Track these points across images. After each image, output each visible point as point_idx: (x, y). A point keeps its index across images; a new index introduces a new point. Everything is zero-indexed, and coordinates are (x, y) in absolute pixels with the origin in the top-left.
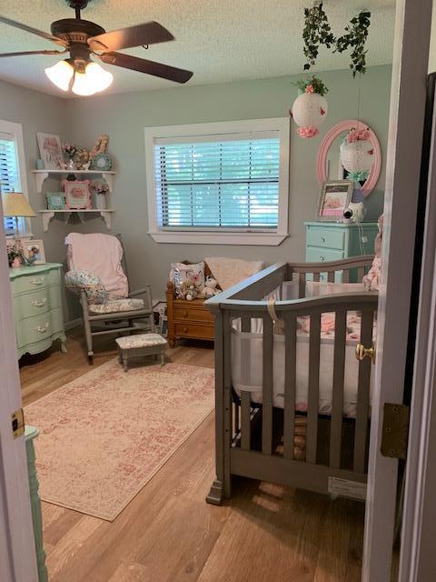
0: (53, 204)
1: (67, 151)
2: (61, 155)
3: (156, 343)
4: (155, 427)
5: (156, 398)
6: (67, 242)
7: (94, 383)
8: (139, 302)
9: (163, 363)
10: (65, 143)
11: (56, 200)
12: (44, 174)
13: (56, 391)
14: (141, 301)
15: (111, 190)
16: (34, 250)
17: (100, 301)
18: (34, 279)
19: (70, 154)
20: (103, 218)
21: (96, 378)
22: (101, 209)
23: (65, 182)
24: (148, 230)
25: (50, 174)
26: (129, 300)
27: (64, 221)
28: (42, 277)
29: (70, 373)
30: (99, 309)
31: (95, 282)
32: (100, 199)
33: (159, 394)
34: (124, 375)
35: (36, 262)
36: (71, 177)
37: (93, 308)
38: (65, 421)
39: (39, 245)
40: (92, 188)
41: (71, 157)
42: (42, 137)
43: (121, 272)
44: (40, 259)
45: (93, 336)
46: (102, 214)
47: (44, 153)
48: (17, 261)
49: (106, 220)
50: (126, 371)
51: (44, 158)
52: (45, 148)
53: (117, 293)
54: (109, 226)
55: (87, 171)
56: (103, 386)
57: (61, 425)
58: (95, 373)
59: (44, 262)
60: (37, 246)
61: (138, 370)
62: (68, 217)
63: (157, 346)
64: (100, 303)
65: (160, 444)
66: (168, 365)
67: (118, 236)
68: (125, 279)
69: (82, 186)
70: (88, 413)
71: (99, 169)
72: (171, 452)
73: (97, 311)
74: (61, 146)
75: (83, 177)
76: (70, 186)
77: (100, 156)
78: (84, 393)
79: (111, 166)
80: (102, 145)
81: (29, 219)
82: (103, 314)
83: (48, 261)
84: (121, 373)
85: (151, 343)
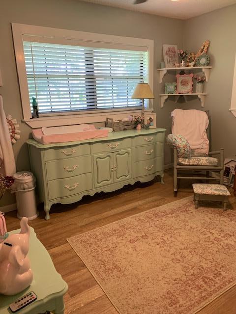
0: (169, 90)
1: (181, 55)
2: (177, 59)
3: (221, 194)
4: (205, 266)
5: (212, 237)
6: (172, 115)
7: (173, 212)
8: (214, 160)
9: (225, 208)
10: (180, 50)
11: (170, 88)
12: (164, 71)
13: (148, 211)
14: (216, 160)
15: (207, 80)
16: (151, 120)
17: (186, 156)
18: (146, 138)
19: (183, 57)
20: (200, 99)
21: (175, 208)
22: (199, 93)
23: (178, 75)
24: (230, 108)
25: (168, 71)
26: (207, 158)
27: (175, 101)
28: (152, 137)
29: (160, 199)
30: (185, 161)
31: (184, 144)
32: (199, 86)
33: (216, 235)
34: (194, 211)
35: (150, 127)
36: (182, 72)
37: (181, 160)
38: (145, 237)
39: (154, 117)
40: (195, 79)
41: (183, 59)
42: (166, 47)
43: (205, 137)
44: (153, 125)
45: (178, 179)
46: (199, 97)
47: (166, 57)
48: (139, 126)
49: (201, 101)
50: (196, 208)
51: (166, 61)
52: (167, 54)
53: (200, 151)
54: (202, 105)
55: (192, 67)
56: (177, 216)
57: (141, 239)
58: (176, 204)
59: (155, 128)
60: (152, 117)
61: (205, 209)
62: (178, 98)
63: (222, 196)
64: (186, 158)
65: (205, 286)
66: (229, 211)
67: (207, 112)
68: (208, 142)
69: (189, 78)
70: (161, 235)
71: (200, 65)
72: (212, 298)
73: (183, 163)
74: (177, 52)
75: (190, 72)
76: (180, 78)
77: (202, 56)
78: (164, 218)
79: (210, 62)
80: (205, 48)
81: (152, 100)
82: (187, 165)
83: (158, 126)
84: (192, 209)
85: (217, 193)
